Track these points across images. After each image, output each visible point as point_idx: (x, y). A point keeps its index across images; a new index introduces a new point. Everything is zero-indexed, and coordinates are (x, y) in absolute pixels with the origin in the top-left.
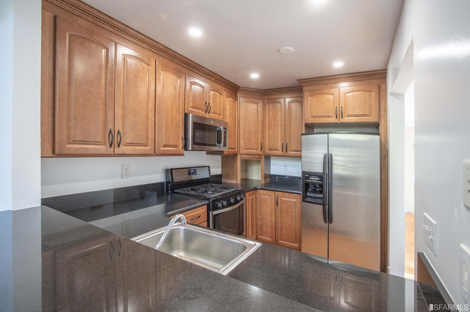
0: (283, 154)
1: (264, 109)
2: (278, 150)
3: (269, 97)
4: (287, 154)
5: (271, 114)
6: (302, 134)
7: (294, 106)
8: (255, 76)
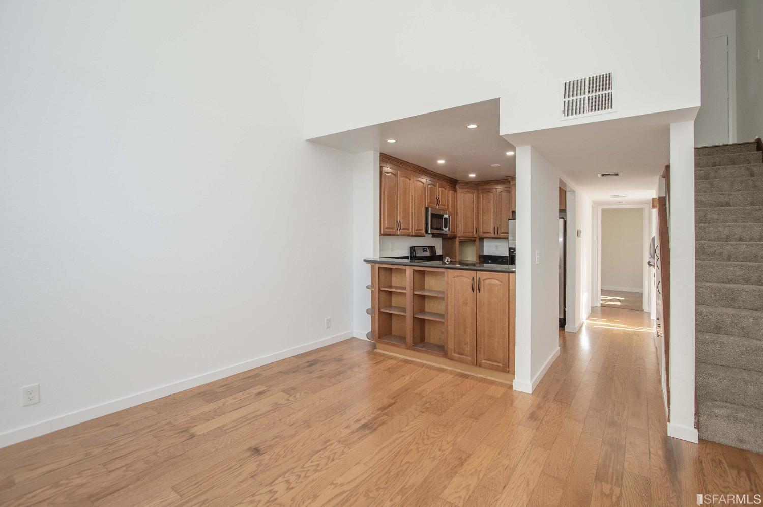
0: (495, 236)
1: (478, 198)
2: (491, 233)
3: (484, 187)
4: (498, 236)
5: (484, 202)
6: (509, 220)
7: (504, 195)
8: (472, 175)
